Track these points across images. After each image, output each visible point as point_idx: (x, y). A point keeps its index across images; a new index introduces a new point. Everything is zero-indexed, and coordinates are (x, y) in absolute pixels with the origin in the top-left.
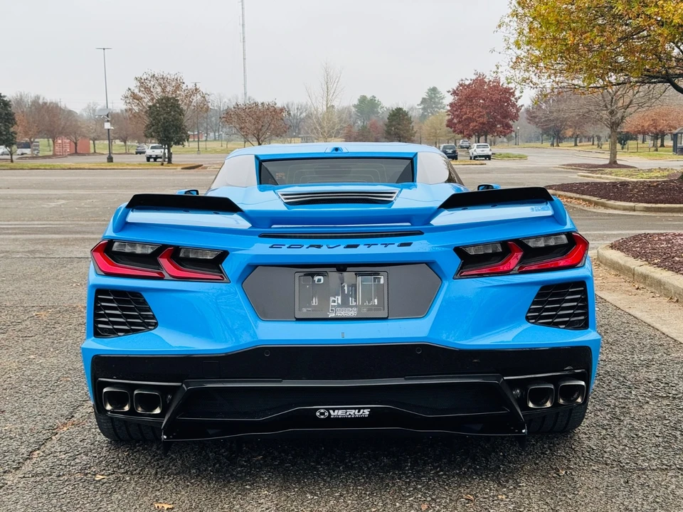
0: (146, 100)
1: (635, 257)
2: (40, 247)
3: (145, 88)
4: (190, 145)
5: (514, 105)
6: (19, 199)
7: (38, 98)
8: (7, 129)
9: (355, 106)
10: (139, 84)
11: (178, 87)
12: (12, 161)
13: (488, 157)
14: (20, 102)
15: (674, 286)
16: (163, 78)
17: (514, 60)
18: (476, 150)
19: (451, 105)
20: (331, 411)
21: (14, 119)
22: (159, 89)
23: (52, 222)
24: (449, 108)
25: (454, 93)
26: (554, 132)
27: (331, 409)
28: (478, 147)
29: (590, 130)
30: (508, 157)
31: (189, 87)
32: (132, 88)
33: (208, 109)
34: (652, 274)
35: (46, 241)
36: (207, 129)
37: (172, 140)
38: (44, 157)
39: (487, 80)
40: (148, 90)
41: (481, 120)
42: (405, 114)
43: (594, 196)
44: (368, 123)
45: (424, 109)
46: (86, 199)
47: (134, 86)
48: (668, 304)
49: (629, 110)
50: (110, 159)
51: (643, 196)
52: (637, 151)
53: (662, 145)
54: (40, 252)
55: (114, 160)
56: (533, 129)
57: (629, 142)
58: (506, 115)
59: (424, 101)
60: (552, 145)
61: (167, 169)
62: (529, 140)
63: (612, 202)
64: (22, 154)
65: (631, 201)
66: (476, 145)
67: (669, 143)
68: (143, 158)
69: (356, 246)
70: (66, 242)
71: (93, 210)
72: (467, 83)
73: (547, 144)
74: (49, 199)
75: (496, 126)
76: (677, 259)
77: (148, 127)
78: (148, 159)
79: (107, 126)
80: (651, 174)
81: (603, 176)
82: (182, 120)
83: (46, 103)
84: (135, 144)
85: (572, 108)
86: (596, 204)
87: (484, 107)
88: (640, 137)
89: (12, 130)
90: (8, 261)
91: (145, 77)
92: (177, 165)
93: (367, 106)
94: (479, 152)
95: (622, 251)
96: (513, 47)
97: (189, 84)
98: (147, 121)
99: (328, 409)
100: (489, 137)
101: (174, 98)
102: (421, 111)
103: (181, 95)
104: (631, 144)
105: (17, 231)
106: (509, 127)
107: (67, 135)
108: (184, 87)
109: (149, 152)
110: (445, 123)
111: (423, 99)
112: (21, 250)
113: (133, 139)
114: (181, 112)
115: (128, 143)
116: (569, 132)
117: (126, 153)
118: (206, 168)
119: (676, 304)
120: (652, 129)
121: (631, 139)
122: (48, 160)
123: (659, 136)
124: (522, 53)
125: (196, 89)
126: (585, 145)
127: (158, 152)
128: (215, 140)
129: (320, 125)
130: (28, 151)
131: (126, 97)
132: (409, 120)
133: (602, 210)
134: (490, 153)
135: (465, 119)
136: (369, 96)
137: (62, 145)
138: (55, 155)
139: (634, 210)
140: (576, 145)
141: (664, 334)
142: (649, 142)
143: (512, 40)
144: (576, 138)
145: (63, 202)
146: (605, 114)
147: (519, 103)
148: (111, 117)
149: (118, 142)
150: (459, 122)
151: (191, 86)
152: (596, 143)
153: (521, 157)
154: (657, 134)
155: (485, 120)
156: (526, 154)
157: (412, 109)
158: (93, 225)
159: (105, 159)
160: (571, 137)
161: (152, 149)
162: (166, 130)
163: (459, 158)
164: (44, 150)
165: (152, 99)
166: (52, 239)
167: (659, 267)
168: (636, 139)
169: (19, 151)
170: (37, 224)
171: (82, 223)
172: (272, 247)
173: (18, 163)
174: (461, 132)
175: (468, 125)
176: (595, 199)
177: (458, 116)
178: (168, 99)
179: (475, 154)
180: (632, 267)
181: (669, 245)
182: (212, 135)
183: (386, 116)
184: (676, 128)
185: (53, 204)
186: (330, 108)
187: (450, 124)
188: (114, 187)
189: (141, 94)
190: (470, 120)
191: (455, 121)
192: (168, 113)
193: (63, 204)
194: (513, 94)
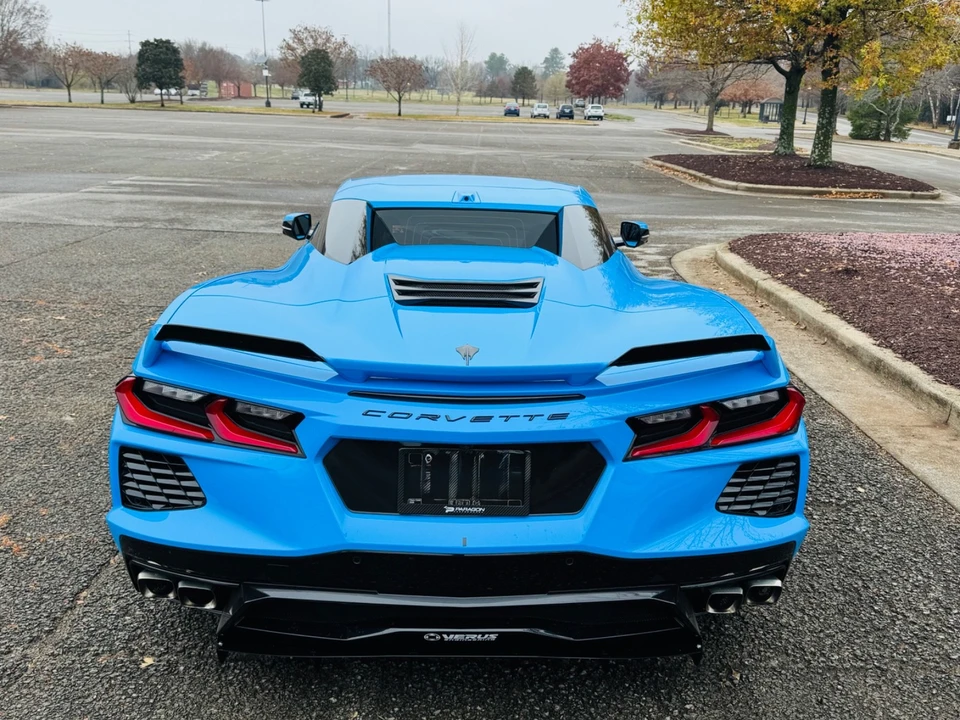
0: (299, 51)
1: (758, 266)
2: (180, 214)
3: (299, 40)
4: (340, 92)
5: (626, 70)
6: (178, 148)
7: (204, 44)
8: (176, 73)
9: (486, 62)
10: (293, 36)
11: (328, 40)
12: (182, 103)
13: (600, 118)
14: (189, 47)
15: (802, 312)
16: (315, 31)
17: (635, 34)
18: (590, 110)
19: (571, 67)
20: (445, 636)
21: (182, 65)
22: (311, 41)
23: (200, 180)
24: (569, 70)
25: (574, 56)
26: (658, 96)
27: (445, 633)
28: (592, 107)
29: (689, 95)
30: (618, 118)
31: (338, 40)
32: (287, 39)
33: (355, 61)
34: (778, 293)
35: (188, 206)
36: (355, 77)
37: (322, 90)
38: (212, 99)
39: (603, 45)
40: (301, 41)
41: (597, 82)
42: (530, 72)
43: (700, 171)
44: (496, 79)
45: (546, 68)
46: (239, 151)
47: (289, 37)
48: (796, 332)
49: (728, 82)
50: (268, 104)
51: (744, 175)
52: (729, 117)
53: (749, 112)
54: (178, 220)
55: (272, 105)
56: (640, 91)
57: (722, 108)
58: (619, 79)
59: (546, 60)
60: (656, 107)
61: (318, 118)
62: (635, 101)
63: (716, 180)
64: (193, 95)
65: (734, 180)
66: (590, 105)
67: (756, 110)
68: (296, 104)
69: (488, 419)
70: (206, 209)
71: (242, 165)
72: (586, 47)
73: (651, 106)
74: (205, 148)
75: (608, 89)
76: (802, 275)
77: (301, 76)
78: (302, 105)
79: (266, 73)
80: (744, 145)
81: (702, 144)
82: (330, 72)
83: (211, 50)
84: (292, 89)
85: (677, 76)
86: (701, 180)
87: (600, 71)
88: (732, 104)
89: (180, 74)
90: (146, 232)
91: (298, 29)
92: (327, 113)
93: (496, 63)
94: (593, 112)
95: (742, 256)
96: (635, 21)
97: (338, 38)
98: (300, 70)
99: (440, 634)
100: (602, 98)
101: (324, 51)
102: (544, 70)
103: (330, 48)
104: (724, 110)
105: (166, 190)
106: (620, 89)
107: (231, 80)
108: (333, 40)
109: (303, 99)
110: (564, 83)
111: (546, 58)
112: (162, 218)
113: (289, 85)
114: (330, 64)
115: (285, 88)
116: (671, 96)
117: (283, 98)
118: (352, 117)
119: (804, 333)
120: (743, 98)
121: (724, 105)
122: (214, 102)
123: (747, 104)
124: (641, 27)
125: (344, 43)
126: (683, 110)
127: (311, 99)
128: (362, 88)
129: (454, 81)
130: (197, 92)
131: (282, 48)
132: (533, 79)
133: (706, 187)
134: (602, 114)
135: (583, 81)
136: (498, 54)
137: (227, 88)
138: (220, 98)
139: (736, 189)
140: (676, 108)
141: (801, 381)
142: (738, 109)
143: (634, 15)
144: (676, 103)
145: (217, 153)
146: (707, 84)
147: (630, 68)
148: (269, 64)
149: (277, 87)
150: (577, 84)
151: (339, 40)
152: (693, 106)
153: (629, 119)
154: (747, 103)
155: (599, 82)
156: (633, 116)
157: (536, 67)
158: (238, 186)
159: (263, 103)
160: (672, 100)
161: (305, 95)
162: (316, 80)
163: (575, 117)
164: (212, 91)
165: (305, 51)
166: (195, 204)
167: (784, 283)
168: (728, 105)
169: (190, 92)
170: (186, 183)
171: (228, 181)
172: (365, 414)
173: (188, 105)
174: (578, 93)
175: (584, 87)
176: (700, 174)
177: (576, 78)
178: (318, 51)
179: (589, 114)
180: (756, 280)
181: (790, 255)
182: (359, 83)
183: (513, 73)
184: (763, 98)
185: (207, 156)
186: (464, 63)
187: (569, 85)
188: (266, 137)
189: (295, 45)
190: (587, 82)
191: (574, 82)
192: (319, 64)
193: (216, 156)
194: (625, 59)
